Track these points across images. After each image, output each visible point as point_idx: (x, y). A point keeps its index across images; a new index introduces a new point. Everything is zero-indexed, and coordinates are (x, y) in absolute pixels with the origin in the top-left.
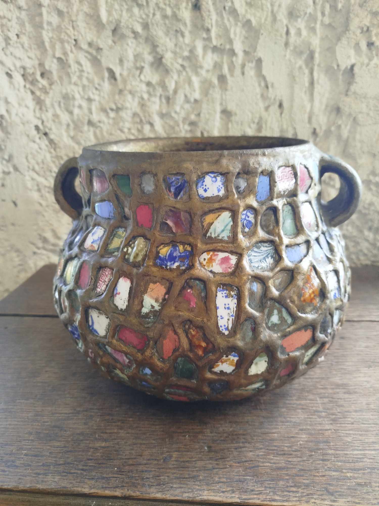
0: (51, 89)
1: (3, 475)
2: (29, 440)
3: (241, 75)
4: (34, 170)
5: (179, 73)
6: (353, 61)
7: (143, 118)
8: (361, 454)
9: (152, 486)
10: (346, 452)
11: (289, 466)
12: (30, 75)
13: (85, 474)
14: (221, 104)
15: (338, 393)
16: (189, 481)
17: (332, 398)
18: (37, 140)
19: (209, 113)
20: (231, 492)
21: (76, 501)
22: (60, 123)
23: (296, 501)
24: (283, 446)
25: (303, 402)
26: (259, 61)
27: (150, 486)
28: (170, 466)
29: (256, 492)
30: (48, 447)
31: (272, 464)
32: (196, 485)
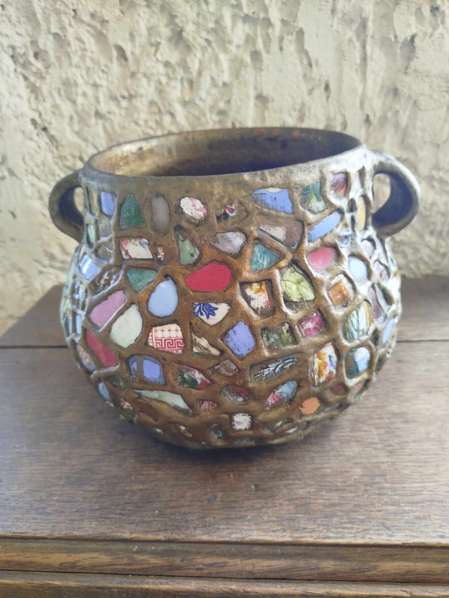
0: (48, 73)
1: (36, 522)
2: (58, 485)
3: (278, 51)
4: (33, 173)
5: (204, 50)
6: (414, 31)
7: (162, 108)
8: (419, 487)
9: (196, 528)
10: (403, 485)
11: (343, 502)
12: (21, 56)
13: (124, 518)
14: (255, 88)
15: (395, 423)
16: (237, 522)
17: (389, 428)
18: (35, 137)
19: (241, 100)
20: (281, 531)
21: (116, 547)
22: (61, 115)
23: (351, 537)
24: (336, 481)
25: (357, 434)
26: (301, 33)
27: (195, 528)
28: (216, 507)
29: (309, 530)
30: (81, 492)
31: (324, 501)
32: (244, 525)
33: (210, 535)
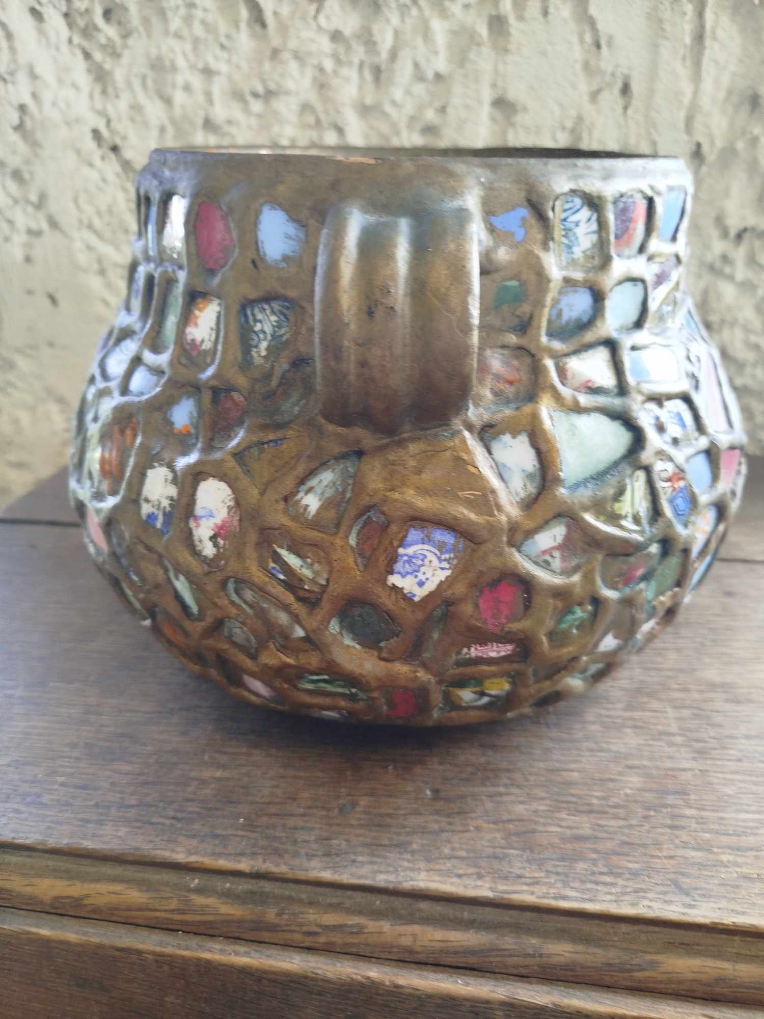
0: (125, 46)
1: (17, 818)
2: (70, 757)
3: (540, 17)
4: (90, 227)
5: (403, 11)
7: (323, 117)
8: (753, 820)
9: (313, 855)
10: (721, 815)
11: (600, 835)
12: (81, 14)
13: (179, 826)
14: (494, 85)
15: (712, 700)
16: (390, 852)
17: (700, 709)
18: (98, 163)
19: (467, 107)
20: (474, 877)
21: (159, 877)
22: (146, 124)
23: (611, 901)
24: (590, 796)
25: (637, 714)
27: (310, 857)
28: (353, 822)
29: (528, 881)
30: (108, 773)
31: (563, 829)
32: (403, 859)
33: (336, 872)
